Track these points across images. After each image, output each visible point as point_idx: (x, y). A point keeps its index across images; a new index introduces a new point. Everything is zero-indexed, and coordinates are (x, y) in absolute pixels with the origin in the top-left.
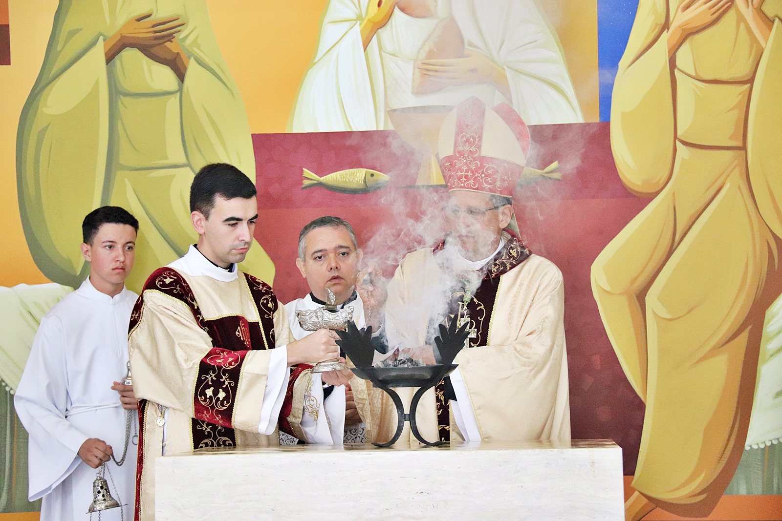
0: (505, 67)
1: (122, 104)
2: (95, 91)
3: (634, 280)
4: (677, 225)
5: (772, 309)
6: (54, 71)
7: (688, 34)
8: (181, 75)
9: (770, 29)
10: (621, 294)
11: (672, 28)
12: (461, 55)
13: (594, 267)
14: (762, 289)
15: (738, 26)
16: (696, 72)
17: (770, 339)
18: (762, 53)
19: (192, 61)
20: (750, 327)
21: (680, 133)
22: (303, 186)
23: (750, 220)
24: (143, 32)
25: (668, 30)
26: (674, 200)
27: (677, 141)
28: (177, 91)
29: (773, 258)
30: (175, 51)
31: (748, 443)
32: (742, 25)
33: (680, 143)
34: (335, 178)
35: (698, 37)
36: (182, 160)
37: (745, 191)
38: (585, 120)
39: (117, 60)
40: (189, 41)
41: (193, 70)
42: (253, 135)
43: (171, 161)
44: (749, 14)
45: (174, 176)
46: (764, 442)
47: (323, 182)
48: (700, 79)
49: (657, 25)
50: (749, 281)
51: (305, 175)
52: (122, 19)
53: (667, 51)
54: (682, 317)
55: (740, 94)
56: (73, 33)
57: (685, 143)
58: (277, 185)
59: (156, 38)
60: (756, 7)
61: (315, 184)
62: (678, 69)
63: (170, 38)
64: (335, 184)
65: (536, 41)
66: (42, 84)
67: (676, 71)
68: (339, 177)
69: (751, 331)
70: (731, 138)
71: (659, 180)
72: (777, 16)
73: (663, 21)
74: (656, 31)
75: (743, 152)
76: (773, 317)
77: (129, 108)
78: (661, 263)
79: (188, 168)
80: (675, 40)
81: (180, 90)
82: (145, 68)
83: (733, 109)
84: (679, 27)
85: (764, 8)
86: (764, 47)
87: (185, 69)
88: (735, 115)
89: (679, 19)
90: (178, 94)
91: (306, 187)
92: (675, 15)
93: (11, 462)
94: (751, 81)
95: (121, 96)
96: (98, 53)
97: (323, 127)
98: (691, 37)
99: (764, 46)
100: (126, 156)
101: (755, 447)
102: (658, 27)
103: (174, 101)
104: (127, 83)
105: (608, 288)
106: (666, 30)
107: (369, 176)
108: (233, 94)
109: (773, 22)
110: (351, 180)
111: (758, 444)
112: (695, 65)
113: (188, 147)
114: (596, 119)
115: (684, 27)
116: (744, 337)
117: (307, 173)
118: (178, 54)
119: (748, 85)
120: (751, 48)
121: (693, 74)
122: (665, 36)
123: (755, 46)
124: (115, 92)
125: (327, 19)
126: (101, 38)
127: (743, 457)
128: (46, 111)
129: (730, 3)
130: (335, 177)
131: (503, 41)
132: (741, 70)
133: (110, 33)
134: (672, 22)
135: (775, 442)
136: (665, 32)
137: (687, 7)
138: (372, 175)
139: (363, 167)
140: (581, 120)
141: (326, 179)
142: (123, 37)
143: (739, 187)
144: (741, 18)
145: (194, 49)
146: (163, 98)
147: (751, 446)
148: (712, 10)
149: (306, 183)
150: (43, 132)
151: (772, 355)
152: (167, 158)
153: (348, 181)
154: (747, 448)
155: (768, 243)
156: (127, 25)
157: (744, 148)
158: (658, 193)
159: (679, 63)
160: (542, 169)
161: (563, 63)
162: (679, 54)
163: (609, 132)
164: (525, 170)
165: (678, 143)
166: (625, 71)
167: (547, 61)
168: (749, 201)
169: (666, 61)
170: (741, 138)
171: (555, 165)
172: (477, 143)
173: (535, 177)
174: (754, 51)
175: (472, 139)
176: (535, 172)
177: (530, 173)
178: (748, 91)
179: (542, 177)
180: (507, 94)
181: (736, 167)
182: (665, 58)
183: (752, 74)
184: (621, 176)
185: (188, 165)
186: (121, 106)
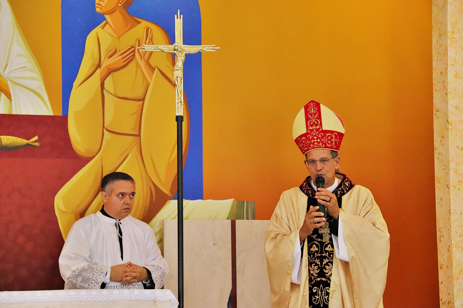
0: (8, 81)
3: (78, 206)
7: (111, 71)
9: (153, 73)
10: (72, 213)
11: (102, 67)
13: (56, 197)
14: (146, 212)
15: (137, 70)
16: (115, 92)
18: (149, 85)
21: (106, 125)
23: (142, 175)
25: (100, 68)
26: (102, 162)
27: (104, 129)
29: (153, 196)
32: (139, 69)
35: (115, 73)
37: (140, 159)
44: (142, 64)
48: (117, 96)
49: (94, 64)
53: (100, 79)
55: (137, 106)
57: (108, 131)
60: (146, 60)
62: (106, 90)
65: (26, 67)
67: (104, 91)
70: (133, 130)
71: (94, 150)
72: (156, 66)
73: (97, 63)
74: (94, 68)
75: (138, 138)
78: (93, 197)
80: (104, 73)
83: (133, 114)
84: (106, 67)
85: (150, 61)
86: (150, 82)
88: (135, 117)
89: (106, 63)
92: (104, 60)
94: (143, 100)
98: (112, 73)
99: (150, 81)
102: (95, 66)
105: (64, 209)
106: (99, 68)
109: (154, 69)
112: (114, 89)
115: (109, 67)
119: (142, 102)
120: (144, 82)
121: (113, 93)
122: (99, 71)
129: (132, 57)
131: (7, 65)
132: (139, 94)
134: (102, 64)
136: (99, 69)
137: (110, 57)
140: (51, 114)
143: (136, 157)
144: (138, 66)
148: (123, 59)
155: (150, 188)
157: (139, 135)
158: (93, 157)
159: (106, 87)
160: (29, 140)
161: (42, 81)
162: (106, 82)
163: (67, 122)
164: (18, 140)
165: (105, 131)
166: (76, 89)
167: (32, 79)
168: (141, 164)
169: (99, 85)
170: (138, 130)
171: (36, 138)
172: (319, 123)
173: (24, 144)
174: (145, 84)
175: (316, 122)
176: (24, 141)
177: (21, 142)
178: (142, 105)
179: (28, 144)
180: (9, 96)
181: (135, 145)
182: (98, 83)
183: (144, 96)
184: (73, 147)
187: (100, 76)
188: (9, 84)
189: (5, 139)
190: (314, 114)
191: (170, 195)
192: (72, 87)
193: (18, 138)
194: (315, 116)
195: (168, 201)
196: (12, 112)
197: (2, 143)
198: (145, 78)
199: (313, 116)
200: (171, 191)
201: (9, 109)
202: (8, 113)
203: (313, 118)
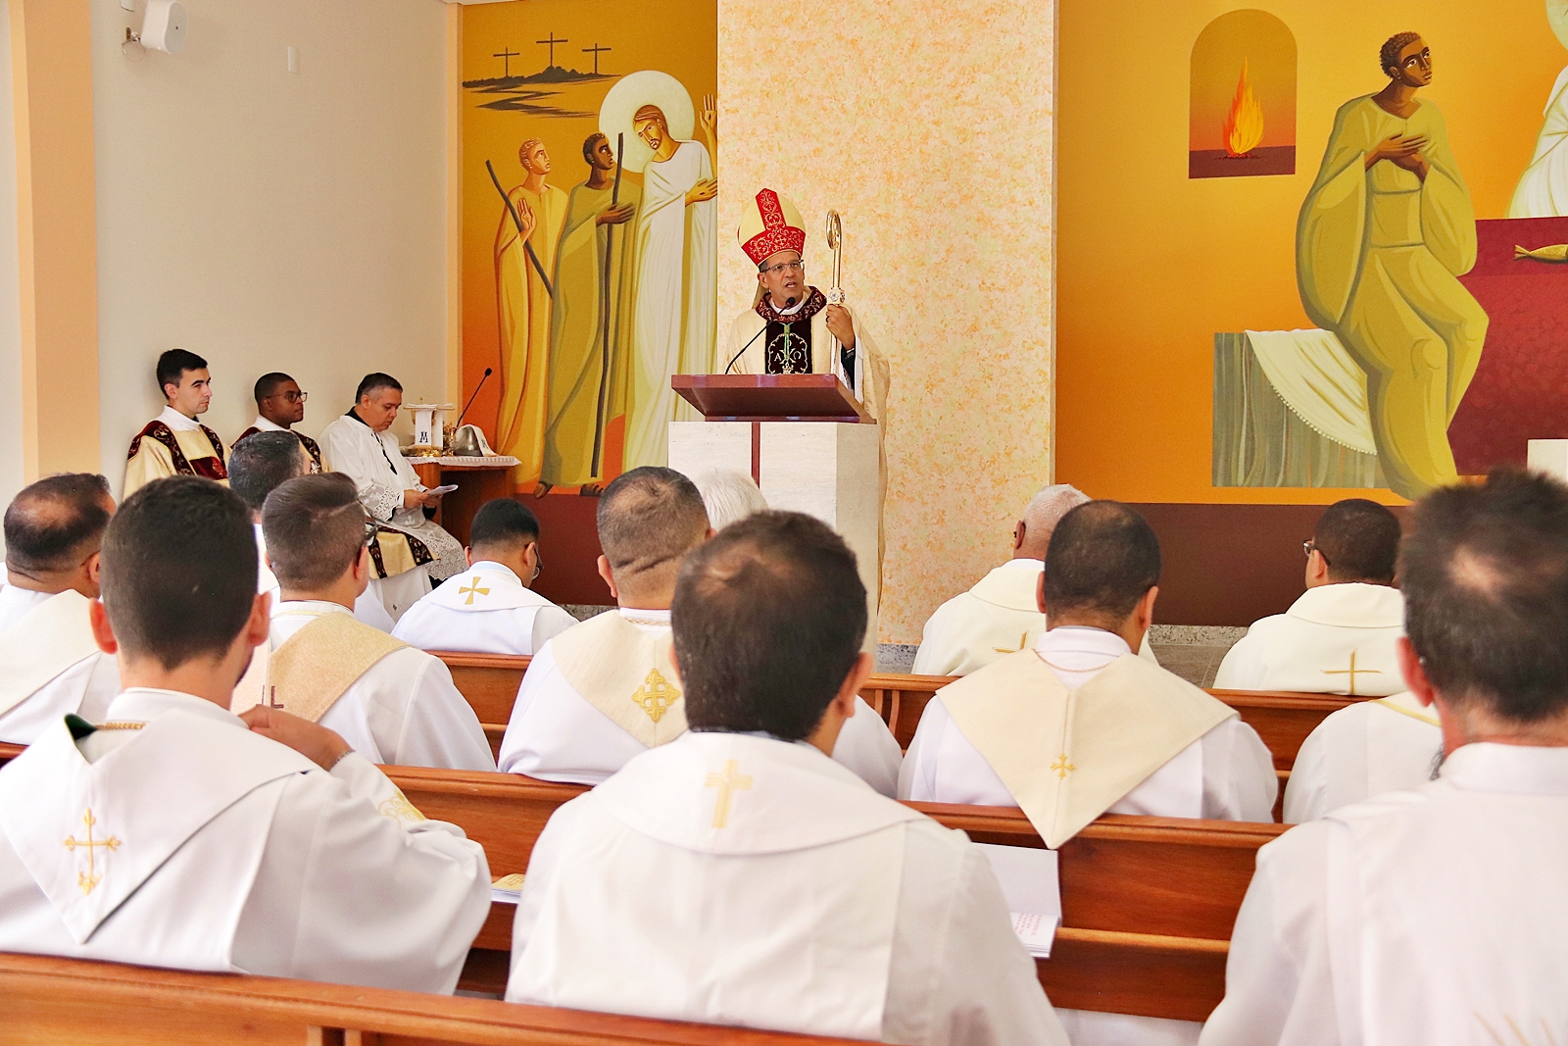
1: (1376, 200)
2: (1356, 190)
6: (1325, 179)
8: (1422, 178)
19: (1432, 166)
22: (1515, 258)
24: (1395, 148)
28: (1418, 191)
30: (1419, 160)
34: (1537, 252)
36: (1421, 240)
39: (1374, 169)
40: (1430, 153)
41: (1432, 175)
42: (1477, 221)
43: (1411, 241)
45: (1411, 253)
47: (1531, 255)
51: (1517, 250)
52: (1379, 140)
56: (1341, 150)
58: (1493, 258)
59: (1405, 152)
61: (1525, 257)
63: (1415, 151)
64: (1540, 256)
66: (1317, 187)
68: (1545, 252)
77: (1381, 203)
79: (1424, 246)
81: (1421, 189)
82: (1395, 174)
87: (1426, 173)
90: (1419, 193)
91: (1518, 259)
93: (1286, 453)
95: (1375, 194)
96: (1361, 163)
100: (1377, 238)
103: (1415, 198)
104: (1379, 186)
108: (1460, 189)
110: (1555, 253)
113: (1425, 230)
117: (1519, 248)
118: (1421, 163)
124: (1371, 191)
125: (1544, 132)
126: (1363, 153)
128: (1319, 206)
130: (1541, 252)
133: (1368, 150)
141: (1534, 253)
142: (1379, 152)
145: (1435, 159)
146: (1409, 194)
149: (1518, 256)
150: (1316, 222)
152: (1408, 239)
153: (1552, 254)
156: (1383, 142)
185: (1424, 244)
186: (1374, 202)
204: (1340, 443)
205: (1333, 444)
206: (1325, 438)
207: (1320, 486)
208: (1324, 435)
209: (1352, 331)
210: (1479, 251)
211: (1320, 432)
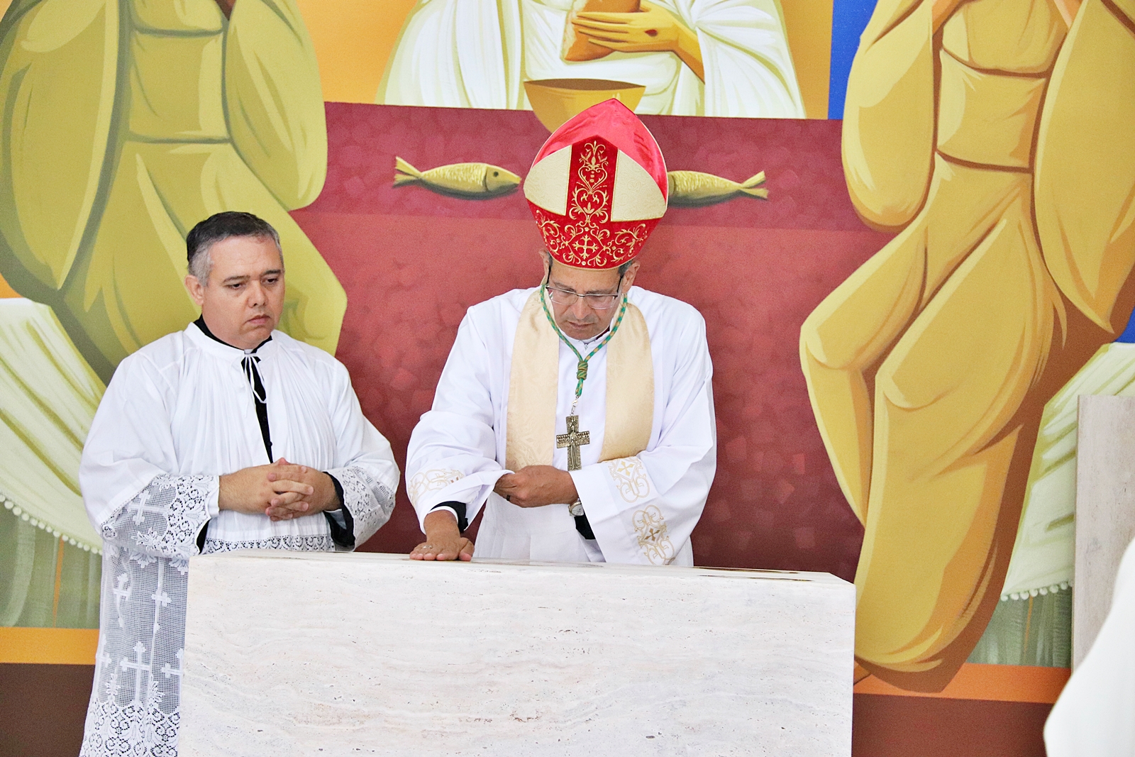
0: (698, 32)
1: (139, 44)
2: (99, 22)
3: (861, 351)
4: (929, 273)
5: (1052, 403)
7: (962, 1)
8: (226, 7)
9: (1080, 1)
10: (843, 368)
12: (637, 8)
13: (806, 327)
14: (1041, 374)
16: (970, 54)
17: (1048, 445)
18: (1066, 34)
20: (1020, 428)
21: (940, 143)
22: (396, 183)
23: (1032, 274)
26: (926, 238)
27: (936, 155)
28: (218, 32)
29: (1061, 330)
31: (1004, 591)
33: (940, 157)
35: (975, 5)
36: (221, 132)
37: (1028, 234)
38: (808, 116)
42: (327, 104)
43: (205, 134)
46: (1028, 592)
47: (423, 179)
48: (973, 66)
50: (1023, 361)
51: (399, 167)
53: (931, 23)
54: (926, 406)
55: (1029, 92)
57: (947, 158)
58: (356, 179)
61: (414, 181)
62: (946, 51)
64: (442, 183)
66: (22, 6)
67: (942, 53)
68: (448, 174)
69: (1021, 433)
70: (1013, 154)
71: (908, 207)
75: (1028, 176)
76: (1054, 414)
77: (147, 51)
78: (900, 329)
79: (229, 146)
80: (942, 9)
81: (225, 29)
83: (1018, 113)
86: (1069, 26)
87: (234, 0)
88: (1021, 123)
90: (221, 36)
91: (400, 185)
94: (1047, 74)
95: (137, 32)
97: (430, 100)
98: (966, 6)
99: (1068, 23)
100: (138, 121)
101: (1015, 597)
103: (212, 48)
104: (147, 15)
105: (823, 360)
107: (491, 176)
108: (300, 41)
110: (465, 179)
111: (1019, 593)
112: (969, 47)
113: (231, 113)
114: (823, 114)
116: (1010, 441)
117: (402, 164)
119: (1043, 81)
120: (1051, 26)
121: (966, 59)
123: (1056, 24)
124: (129, 25)
127: (998, 609)
128: (25, 45)
130: (442, 173)
132: (1034, 57)
135: (1043, 592)
138: (496, 174)
139: (483, 161)
140: (801, 115)
141: (429, 175)
143: (1020, 227)
146: (199, 40)
147: (1009, 596)
149: (400, 178)
150: (18, 77)
151: (1049, 469)
152: (200, 129)
153: (460, 179)
154: (1003, 598)
155: (1055, 309)
157: (1030, 170)
158: (903, 228)
159: (947, 41)
160: (741, 180)
161: (781, 30)
162: (948, 29)
163: (840, 135)
164: (716, 181)
165: (937, 157)
166: (869, 48)
167: (758, 25)
168: (1032, 247)
169: (929, 38)
170: (1028, 155)
171: (760, 176)
172: (604, 203)
173: (729, 192)
174: (1054, 31)
175: (596, 199)
176: (732, 186)
177: (723, 186)
178: (1041, 89)
179: (740, 194)
180: (698, 70)
181: (1017, 196)
182: (928, 33)
183: (1049, 64)
184: (853, 200)
185: (230, 140)
186: (136, 48)
187: (933, 14)
188: (702, 40)
189: (685, 179)
190: (595, 173)
191: (1111, 331)
192: (858, 45)
193: (715, 177)
194: (596, 180)
195: (1104, 346)
196: (703, 112)
197: (677, 189)
198: (1055, 14)
199: (592, 181)
200: (1113, 319)
201: (697, 103)
202: (694, 115)
203: (592, 184)
204: (56, 534)
205: (43, 538)
206: (28, 524)
207: (14, 623)
208: (25, 517)
209: (87, 307)
210: (330, 164)
211: (17, 512)
